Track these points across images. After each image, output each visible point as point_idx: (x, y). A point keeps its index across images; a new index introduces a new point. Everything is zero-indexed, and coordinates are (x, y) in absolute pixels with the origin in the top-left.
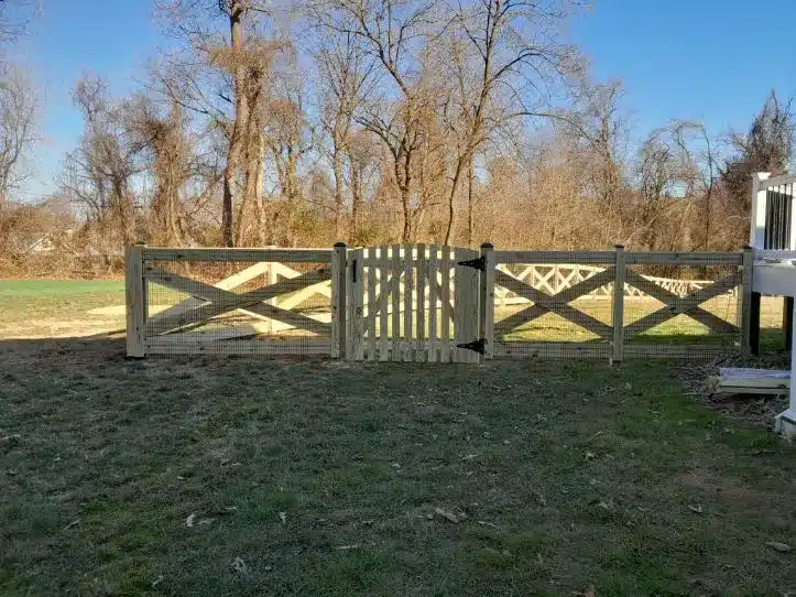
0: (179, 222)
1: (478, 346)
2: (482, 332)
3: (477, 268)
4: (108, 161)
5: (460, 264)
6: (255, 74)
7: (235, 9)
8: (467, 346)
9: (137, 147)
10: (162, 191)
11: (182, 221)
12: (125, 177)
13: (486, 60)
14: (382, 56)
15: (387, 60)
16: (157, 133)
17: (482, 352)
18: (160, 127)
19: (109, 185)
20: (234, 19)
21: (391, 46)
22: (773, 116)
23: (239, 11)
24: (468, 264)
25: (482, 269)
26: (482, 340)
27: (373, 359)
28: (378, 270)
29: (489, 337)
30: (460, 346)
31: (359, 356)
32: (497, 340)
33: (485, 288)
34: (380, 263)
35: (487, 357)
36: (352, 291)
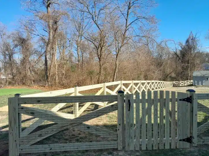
0: (29, 68)
1: (189, 140)
2: (191, 133)
3: (188, 102)
4: (7, 50)
5: (180, 100)
6: (56, 23)
7: (48, 3)
8: (184, 140)
9: (16, 46)
10: (24, 59)
11: (31, 68)
12: (12, 55)
13: (127, 20)
14: (93, 19)
15: (95, 20)
16: (23, 42)
17: (191, 143)
18: (24, 40)
19: (7, 57)
20: (48, 6)
21: (96, 16)
22: (192, 38)
23: (50, 4)
24: (184, 100)
25: (191, 102)
26: (191, 137)
27: (138, 149)
28: (141, 104)
29: (195, 135)
30: (180, 140)
31: (132, 148)
32: (198, 136)
33: (192, 111)
34: (141, 101)
35: (194, 145)
36: (128, 116)
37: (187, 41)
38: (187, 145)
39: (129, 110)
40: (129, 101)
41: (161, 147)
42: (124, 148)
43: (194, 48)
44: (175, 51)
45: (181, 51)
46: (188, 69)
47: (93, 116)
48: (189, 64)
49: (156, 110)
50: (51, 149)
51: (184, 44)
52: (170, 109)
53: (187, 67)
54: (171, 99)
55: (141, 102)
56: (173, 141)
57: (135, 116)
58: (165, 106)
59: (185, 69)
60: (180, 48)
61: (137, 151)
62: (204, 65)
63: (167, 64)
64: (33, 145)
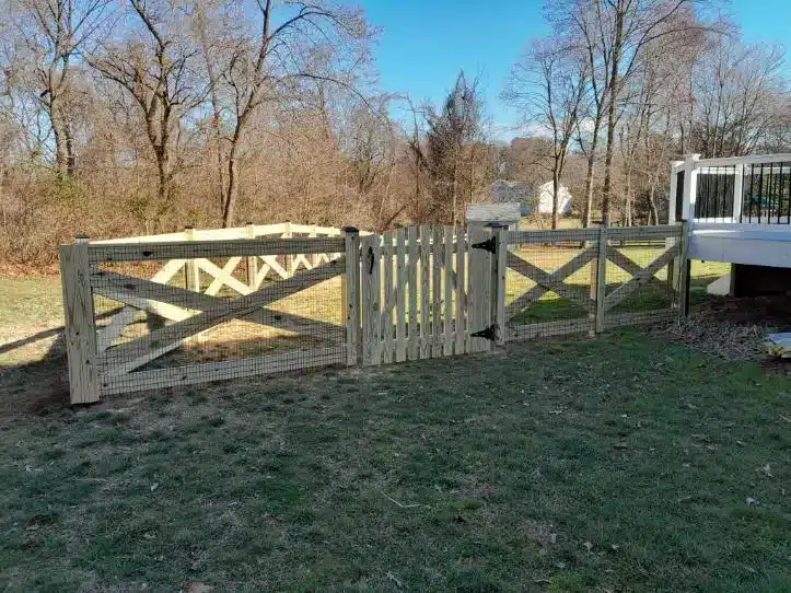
1: (489, 333)
2: (494, 318)
3: (489, 250)
5: (474, 246)
8: (480, 334)
13: (266, 13)
17: (493, 339)
22: (462, 93)
24: (480, 246)
25: (494, 252)
26: (492, 327)
27: (388, 360)
28: (395, 257)
29: (501, 322)
30: (473, 335)
31: (376, 360)
32: (507, 324)
33: (497, 271)
34: (395, 250)
35: (499, 343)
36: (368, 286)
37: (450, 104)
38: (486, 344)
39: (371, 273)
40: (371, 250)
41: (436, 353)
42: (359, 361)
43: (472, 129)
44: (410, 133)
45: (431, 138)
46: (451, 200)
47: (290, 290)
48: (456, 183)
49: (426, 269)
50: (184, 378)
51: (439, 112)
52: (454, 268)
53: (451, 191)
54: (456, 245)
55: (396, 253)
56: (458, 337)
57: (382, 285)
58: (443, 262)
59: (444, 197)
60: (427, 128)
61: (388, 365)
62: (496, 184)
63: (386, 180)
64: (136, 370)
